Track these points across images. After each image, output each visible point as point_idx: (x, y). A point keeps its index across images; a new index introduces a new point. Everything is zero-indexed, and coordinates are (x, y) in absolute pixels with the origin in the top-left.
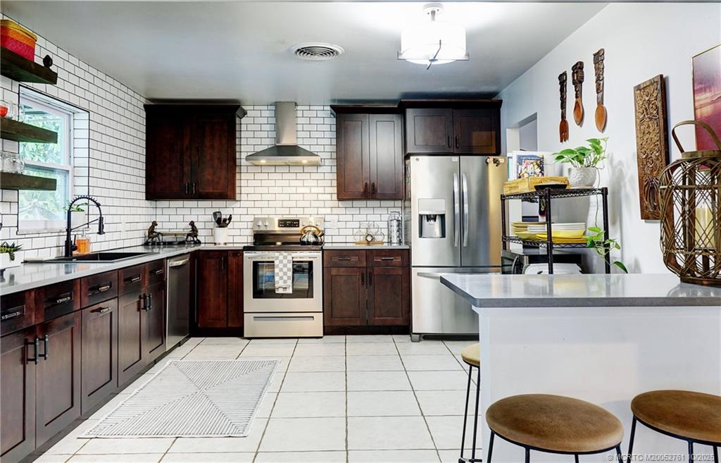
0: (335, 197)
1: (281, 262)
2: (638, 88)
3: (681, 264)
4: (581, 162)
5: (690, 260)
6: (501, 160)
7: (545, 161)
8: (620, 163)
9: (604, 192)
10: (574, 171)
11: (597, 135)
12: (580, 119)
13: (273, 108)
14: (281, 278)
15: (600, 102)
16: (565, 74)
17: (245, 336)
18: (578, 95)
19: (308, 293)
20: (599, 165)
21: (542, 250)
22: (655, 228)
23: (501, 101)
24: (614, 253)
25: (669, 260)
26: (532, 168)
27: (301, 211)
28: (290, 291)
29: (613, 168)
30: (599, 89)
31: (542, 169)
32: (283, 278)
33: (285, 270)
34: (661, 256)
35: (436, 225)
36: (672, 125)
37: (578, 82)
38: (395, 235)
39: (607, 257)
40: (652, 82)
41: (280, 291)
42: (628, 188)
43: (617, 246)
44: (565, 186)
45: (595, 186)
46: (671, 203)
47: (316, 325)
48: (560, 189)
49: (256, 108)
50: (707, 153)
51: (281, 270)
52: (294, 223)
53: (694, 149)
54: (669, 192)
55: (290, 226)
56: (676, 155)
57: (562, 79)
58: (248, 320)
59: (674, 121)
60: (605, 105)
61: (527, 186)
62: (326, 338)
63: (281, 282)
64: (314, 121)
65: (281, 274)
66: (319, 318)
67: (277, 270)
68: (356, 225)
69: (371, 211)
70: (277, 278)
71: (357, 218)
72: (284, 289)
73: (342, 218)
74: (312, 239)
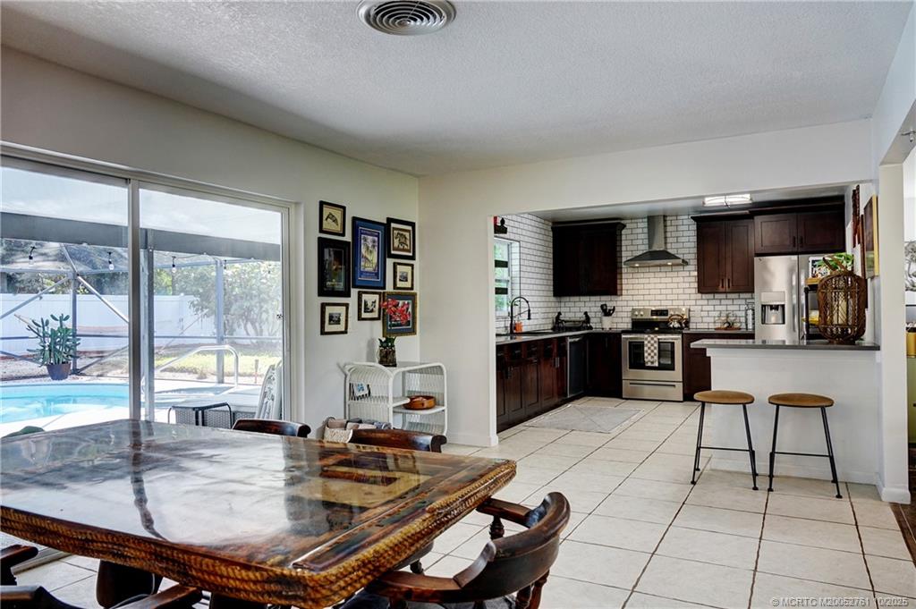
0: (694, 291)
1: (649, 342)
13: (647, 220)
14: (649, 354)
17: (623, 397)
19: (671, 367)
27: (670, 303)
28: (656, 364)
32: (651, 356)
33: (652, 348)
35: (777, 313)
38: (750, 322)
41: (649, 364)
47: (678, 391)
49: (633, 221)
51: (649, 348)
52: (664, 313)
55: (662, 315)
58: (625, 385)
62: (685, 403)
63: (649, 358)
64: (681, 228)
65: (649, 351)
66: (680, 386)
67: (646, 348)
68: (717, 314)
69: (730, 302)
70: (646, 355)
71: (718, 308)
72: (652, 363)
73: (705, 308)
74: (677, 325)
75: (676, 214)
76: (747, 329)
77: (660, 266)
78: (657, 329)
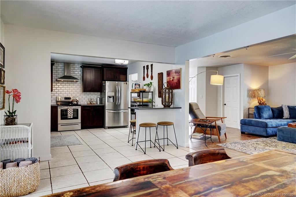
0: (81, 91)
1: (70, 109)
2: (158, 74)
3: (164, 104)
4: (148, 86)
5: (165, 103)
6: (127, 83)
7: (140, 85)
8: (155, 87)
9: (152, 92)
10: (147, 88)
11: (151, 81)
12: (148, 77)
13: (63, 64)
15: (152, 74)
16: (144, 66)
17: (58, 131)
18: (147, 72)
19: (77, 118)
20: (151, 87)
21: (141, 104)
22: (161, 99)
23: (127, 68)
24: (154, 104)
25: (162, 104)
26: (138, 86)
27: (71, 95)
28: (72, 117)
29: (154, 88)
30: (152, 72)
31: (140, 87)
32: (70, 114)
33: (71, 111)
34: (161, 103)
35: (112, 99)
36: (163, 83)
37: (147, 69)
38: (98, 102)
39: (152, 105)
40: (161, 73)
41: (69, 117)
42: (156, 92)
43: (154, 103)
44: (145, 91)
45: (151, 91)
46: (163, 95)
47: (79, 126)
48: (144, 91)
49: (57, 63)
50: (168, 88)
51: (70, 111)
52: (69, 98)
53: (166, 87)
54: (163, 93)
55: (68, 99)
56: (164, 87)
57: (144, 67)
58: (59, 126)
59: (164, 82)
60: (153, 75)
61: (138, 90)
62: (82, 130)
63: (70, 115)
64: (75, 68)
65: (70, 113)
66: (80, 124)
67: (68, 112)
68: (87, 99)
69: (91, 95)
70: (68, 114)
71: (87, 97)
72: (70, 117)
73: (83, 97)
74: (76, 103)
75: (74, 63)
76: (97, 104)
77: (72, 81)
78: (70, 104)
